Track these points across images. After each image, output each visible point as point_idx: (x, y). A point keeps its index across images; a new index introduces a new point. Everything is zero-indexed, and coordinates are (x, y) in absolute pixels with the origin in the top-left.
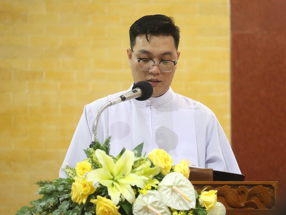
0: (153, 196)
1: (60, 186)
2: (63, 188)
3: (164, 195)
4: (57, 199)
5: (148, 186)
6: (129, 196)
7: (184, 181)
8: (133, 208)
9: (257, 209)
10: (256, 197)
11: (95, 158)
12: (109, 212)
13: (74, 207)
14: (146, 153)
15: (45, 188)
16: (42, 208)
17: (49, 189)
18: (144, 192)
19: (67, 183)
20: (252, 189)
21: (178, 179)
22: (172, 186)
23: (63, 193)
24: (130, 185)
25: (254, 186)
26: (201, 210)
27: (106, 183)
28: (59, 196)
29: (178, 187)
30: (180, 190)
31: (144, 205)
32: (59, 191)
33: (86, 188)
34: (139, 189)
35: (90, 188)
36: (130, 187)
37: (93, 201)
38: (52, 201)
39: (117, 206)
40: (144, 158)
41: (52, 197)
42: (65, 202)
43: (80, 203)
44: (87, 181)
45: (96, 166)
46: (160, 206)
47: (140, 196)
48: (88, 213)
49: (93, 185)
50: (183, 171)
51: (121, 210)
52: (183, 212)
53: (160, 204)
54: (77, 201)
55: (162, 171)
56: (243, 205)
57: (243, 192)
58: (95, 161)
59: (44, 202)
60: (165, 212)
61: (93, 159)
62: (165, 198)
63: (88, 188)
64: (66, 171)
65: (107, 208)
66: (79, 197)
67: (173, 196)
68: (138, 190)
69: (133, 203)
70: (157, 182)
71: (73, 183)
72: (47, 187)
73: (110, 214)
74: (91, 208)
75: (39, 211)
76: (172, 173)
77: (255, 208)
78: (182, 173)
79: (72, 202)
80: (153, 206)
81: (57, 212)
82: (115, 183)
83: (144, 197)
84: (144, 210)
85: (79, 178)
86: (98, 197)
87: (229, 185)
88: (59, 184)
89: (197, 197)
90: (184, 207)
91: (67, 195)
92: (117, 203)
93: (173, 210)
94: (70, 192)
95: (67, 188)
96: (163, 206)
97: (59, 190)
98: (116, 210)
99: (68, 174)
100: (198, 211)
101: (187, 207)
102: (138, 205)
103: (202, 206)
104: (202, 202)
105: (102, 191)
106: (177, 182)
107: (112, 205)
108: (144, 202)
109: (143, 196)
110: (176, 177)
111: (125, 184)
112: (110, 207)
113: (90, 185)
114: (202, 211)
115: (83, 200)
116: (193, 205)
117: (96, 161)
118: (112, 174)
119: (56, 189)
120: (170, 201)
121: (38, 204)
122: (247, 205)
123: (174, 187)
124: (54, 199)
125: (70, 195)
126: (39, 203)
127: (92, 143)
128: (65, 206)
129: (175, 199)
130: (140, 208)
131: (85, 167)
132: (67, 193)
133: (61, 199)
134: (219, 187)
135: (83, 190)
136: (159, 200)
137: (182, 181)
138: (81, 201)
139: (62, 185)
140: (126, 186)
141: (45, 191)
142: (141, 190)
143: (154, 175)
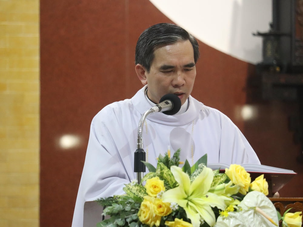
0: (234, 218)
1: (127, 206)
2: (130, 208)
3: (246, 218)
4: (124, 220)
5: (231, 208)
7: (266, 201)
11: (166, 174)
15: (112, 208)
17: (116, 210)
18: (225, 214)
19: (133, 201)
21: (260, 199)
22: (255, 207)
23: (131, 213)
24: (210, 206)
27: (183, 203)
28: (126, 217)
29: (260, 207)
30: (264, 211)
33: (161, 210)
34: (219, 211)
35: (166, 209)
36: (211, 208)
37: (168, 223)
41: (119, 218)
42: (133, 223)
43: (151, 225)
44: (163, 202)
47: (220, 219)
49: (171, 206)
54: (149, 222)
55: (241, 189)
58: (165, 177)
59: (111, 224)
61: (163, 175)
62: (247, 221)
63: (164, 210)
64: (128, 186)
66: (151, 218)
67: (255, 219)
69: (212, 226)
70: (237, 202)
71: (142, 203)
72: (114, 207)
76: (251, 193)
78: (261, 191)
82: (190, 203)
83: (225, 220)
85: (151, 197)
86: (176, 219)
88: (126, 203)
91: (134, 215)
92: (198, 226)
94: (137, 213)
95: (134, 207)
97: (126, 210)
99: (131, 190)
104: (286, 225)
106: (259, 202)
108: (226, 225)
109: (224, 219)
110: (258, 197)
111: (202, 205)
113: (166, 206)
115: (156, 222)
117: (167, 178)
118: (186, 193)
119: (124, 209)
123: (257, 209)
124: (122, 220)
125: (137, 215)
126: (105, 225)
129: (258, 223)
131: (157, 185)
132: (134, 213)
133: (128, 220)
134: (290, 204)
135: (157, 212)
136: (241, 223)
137: (264, 201)
138: (153, 223)
139: (129, 204)
140: (205, 207)
141: (113, 211)
142: (222, 212)
143: (232, 194)
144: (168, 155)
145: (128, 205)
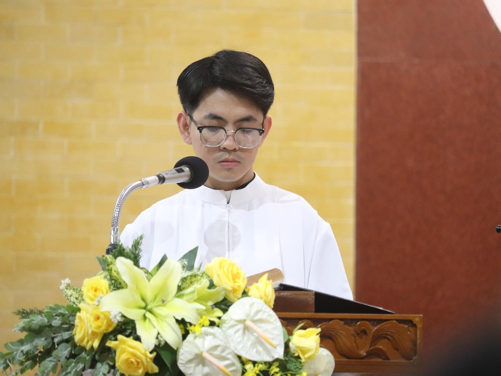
0: (212, 337)
1: (56, 319)
2: (60, 322)
3: (231, 336)
4: (50, 340)
5: (205, 320)
6: (171, 336)
7: (265, 312)
8: (177, 356)
9: (387, 361)
10: (386, 340)
11: (115, 271)
12: (138, 363)
13: (79, 354)
14: (201, 264)
15: (30, 322)
16: (24, 355)
17: (36, 324)
18: (197, 329)
19: (67, 312)
20: (379, 326)
21: (255, 309)
22: (245, 320)
23: (59, 329)
24: (174, 317)
25: (382, 323)
26: (293, 362)
27: (133, 314)
28: (53, 335)
29: (254, 321)
30: (259, 327)
31: (197, 352)
32: (54, 327)
33: (99, 323)
34: (188, 325)
35: (105, 322)
36: (174, 321)
37: (110, 344)
38: (41, 343)
39: (151, 353)
40: (199, 273)
41: (42, 337)
42: (63, 345)
43: (88, 347)
44: (102, 310)
45: (117, 284)
46: (224, 354)
47: (190, 337)
48: (102, 365)
49: (111, 317)
50: (263, 296)
51: (157, 360)
52: (262, 364)
53: (223, 351)
54: (84, 344)
55: (228, 294)
56: (363, 353)
57: (364, 332)
58: (115, 276)
59: (27, 344)
60: (233, 364)
61: (111, 273)
62: (232, 341)
63: (103, 323)
64: (65, 292)
65: (134, 355)
66: (87, 336)
67: (246, 338)
68: (187, 327)
69: (178, 349)
70: (219, 313)
71: (78, 314)
72: (33, 320)
73: (140, 365)
74: (108, 355)
75: (19, 360)
76: (245, 299)
77: (384, 360)
78: (261, 298)
79: (75, 346)
80: (211, 354)
81: (49, 362)
82: (148, 315)
83: (198, 338)
84: (196, 361)
85: (89, 304)
86: (120, 337)
87: (341, 320)
88: (54, 314)
89: (286, 339)
90: (264, 356)
91: (67, 333)
92: (152, 347)
93: (245, 360)
94: (72, 330)
95: (68, 322)
96: (228, 354)
97: (53, 324)
98: (148, 359)
99: (69, 298)
100: (288, 363)
101: (269, 356)
102: (186, 352)
103: (294, 354)
105: (126, 328)
106: (252, 313)
107: (143, 351)
108: (197, 347)
109: (195, 337)
110: (252, 305)
111: (165, 317)
112: (138, 354)
113: (105, 316)
114: (295, 362)
115: (93, 342)
116: (279, 353)
117: (118, 277)
118: (143, 300)
119: (49, 323)
120: (241, 346)
121: (17, 348)
122: (370, 354)
123: (248, 323)
124: (46, 339)
125: (72, 333)
126: (19, 346)
127: (110, 245)
128: (63, 351)
129: (250, 343)
130: (190, 357)
131: (98, 287)
132: (68, 330)
133: (56, 340)
134: (325, 323)
135: (94, 325)
136: (222, 343)
137: (262, 312)
138: (90, 343)
139: (59, 316)
140: (168, 320)
141: (31, 326)
142: (193, 326)
143: (215, 302)
144: (122, 244)
145: (57, 317)
